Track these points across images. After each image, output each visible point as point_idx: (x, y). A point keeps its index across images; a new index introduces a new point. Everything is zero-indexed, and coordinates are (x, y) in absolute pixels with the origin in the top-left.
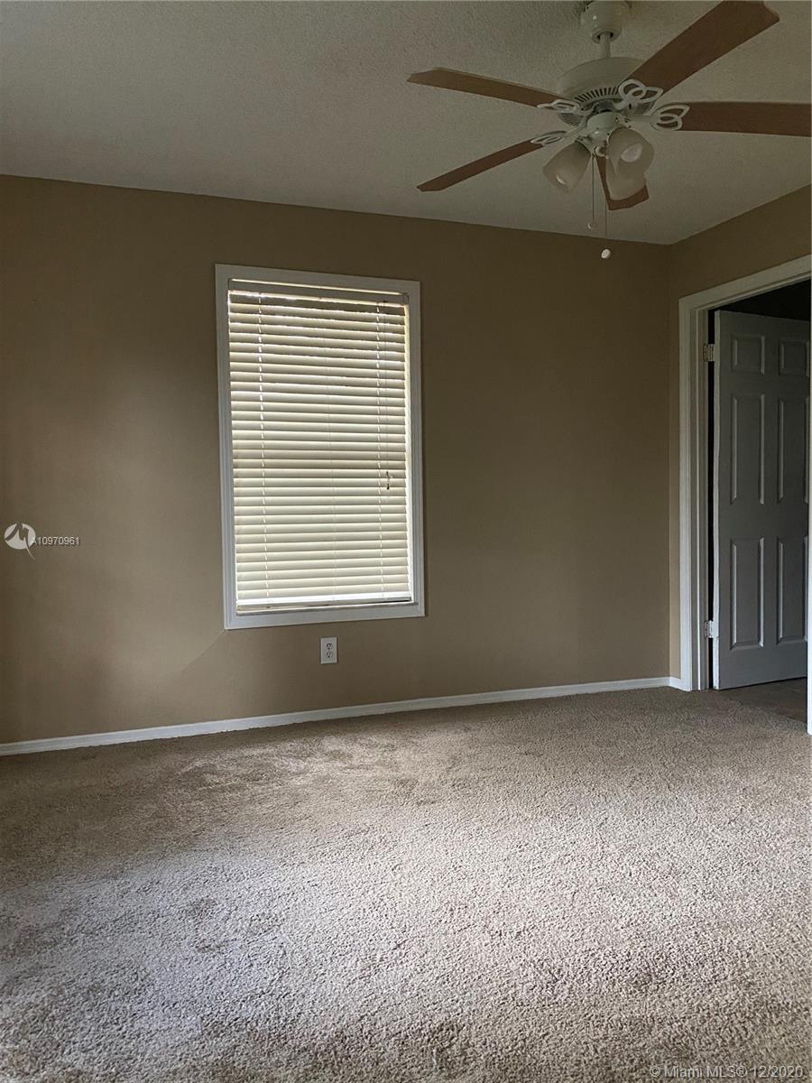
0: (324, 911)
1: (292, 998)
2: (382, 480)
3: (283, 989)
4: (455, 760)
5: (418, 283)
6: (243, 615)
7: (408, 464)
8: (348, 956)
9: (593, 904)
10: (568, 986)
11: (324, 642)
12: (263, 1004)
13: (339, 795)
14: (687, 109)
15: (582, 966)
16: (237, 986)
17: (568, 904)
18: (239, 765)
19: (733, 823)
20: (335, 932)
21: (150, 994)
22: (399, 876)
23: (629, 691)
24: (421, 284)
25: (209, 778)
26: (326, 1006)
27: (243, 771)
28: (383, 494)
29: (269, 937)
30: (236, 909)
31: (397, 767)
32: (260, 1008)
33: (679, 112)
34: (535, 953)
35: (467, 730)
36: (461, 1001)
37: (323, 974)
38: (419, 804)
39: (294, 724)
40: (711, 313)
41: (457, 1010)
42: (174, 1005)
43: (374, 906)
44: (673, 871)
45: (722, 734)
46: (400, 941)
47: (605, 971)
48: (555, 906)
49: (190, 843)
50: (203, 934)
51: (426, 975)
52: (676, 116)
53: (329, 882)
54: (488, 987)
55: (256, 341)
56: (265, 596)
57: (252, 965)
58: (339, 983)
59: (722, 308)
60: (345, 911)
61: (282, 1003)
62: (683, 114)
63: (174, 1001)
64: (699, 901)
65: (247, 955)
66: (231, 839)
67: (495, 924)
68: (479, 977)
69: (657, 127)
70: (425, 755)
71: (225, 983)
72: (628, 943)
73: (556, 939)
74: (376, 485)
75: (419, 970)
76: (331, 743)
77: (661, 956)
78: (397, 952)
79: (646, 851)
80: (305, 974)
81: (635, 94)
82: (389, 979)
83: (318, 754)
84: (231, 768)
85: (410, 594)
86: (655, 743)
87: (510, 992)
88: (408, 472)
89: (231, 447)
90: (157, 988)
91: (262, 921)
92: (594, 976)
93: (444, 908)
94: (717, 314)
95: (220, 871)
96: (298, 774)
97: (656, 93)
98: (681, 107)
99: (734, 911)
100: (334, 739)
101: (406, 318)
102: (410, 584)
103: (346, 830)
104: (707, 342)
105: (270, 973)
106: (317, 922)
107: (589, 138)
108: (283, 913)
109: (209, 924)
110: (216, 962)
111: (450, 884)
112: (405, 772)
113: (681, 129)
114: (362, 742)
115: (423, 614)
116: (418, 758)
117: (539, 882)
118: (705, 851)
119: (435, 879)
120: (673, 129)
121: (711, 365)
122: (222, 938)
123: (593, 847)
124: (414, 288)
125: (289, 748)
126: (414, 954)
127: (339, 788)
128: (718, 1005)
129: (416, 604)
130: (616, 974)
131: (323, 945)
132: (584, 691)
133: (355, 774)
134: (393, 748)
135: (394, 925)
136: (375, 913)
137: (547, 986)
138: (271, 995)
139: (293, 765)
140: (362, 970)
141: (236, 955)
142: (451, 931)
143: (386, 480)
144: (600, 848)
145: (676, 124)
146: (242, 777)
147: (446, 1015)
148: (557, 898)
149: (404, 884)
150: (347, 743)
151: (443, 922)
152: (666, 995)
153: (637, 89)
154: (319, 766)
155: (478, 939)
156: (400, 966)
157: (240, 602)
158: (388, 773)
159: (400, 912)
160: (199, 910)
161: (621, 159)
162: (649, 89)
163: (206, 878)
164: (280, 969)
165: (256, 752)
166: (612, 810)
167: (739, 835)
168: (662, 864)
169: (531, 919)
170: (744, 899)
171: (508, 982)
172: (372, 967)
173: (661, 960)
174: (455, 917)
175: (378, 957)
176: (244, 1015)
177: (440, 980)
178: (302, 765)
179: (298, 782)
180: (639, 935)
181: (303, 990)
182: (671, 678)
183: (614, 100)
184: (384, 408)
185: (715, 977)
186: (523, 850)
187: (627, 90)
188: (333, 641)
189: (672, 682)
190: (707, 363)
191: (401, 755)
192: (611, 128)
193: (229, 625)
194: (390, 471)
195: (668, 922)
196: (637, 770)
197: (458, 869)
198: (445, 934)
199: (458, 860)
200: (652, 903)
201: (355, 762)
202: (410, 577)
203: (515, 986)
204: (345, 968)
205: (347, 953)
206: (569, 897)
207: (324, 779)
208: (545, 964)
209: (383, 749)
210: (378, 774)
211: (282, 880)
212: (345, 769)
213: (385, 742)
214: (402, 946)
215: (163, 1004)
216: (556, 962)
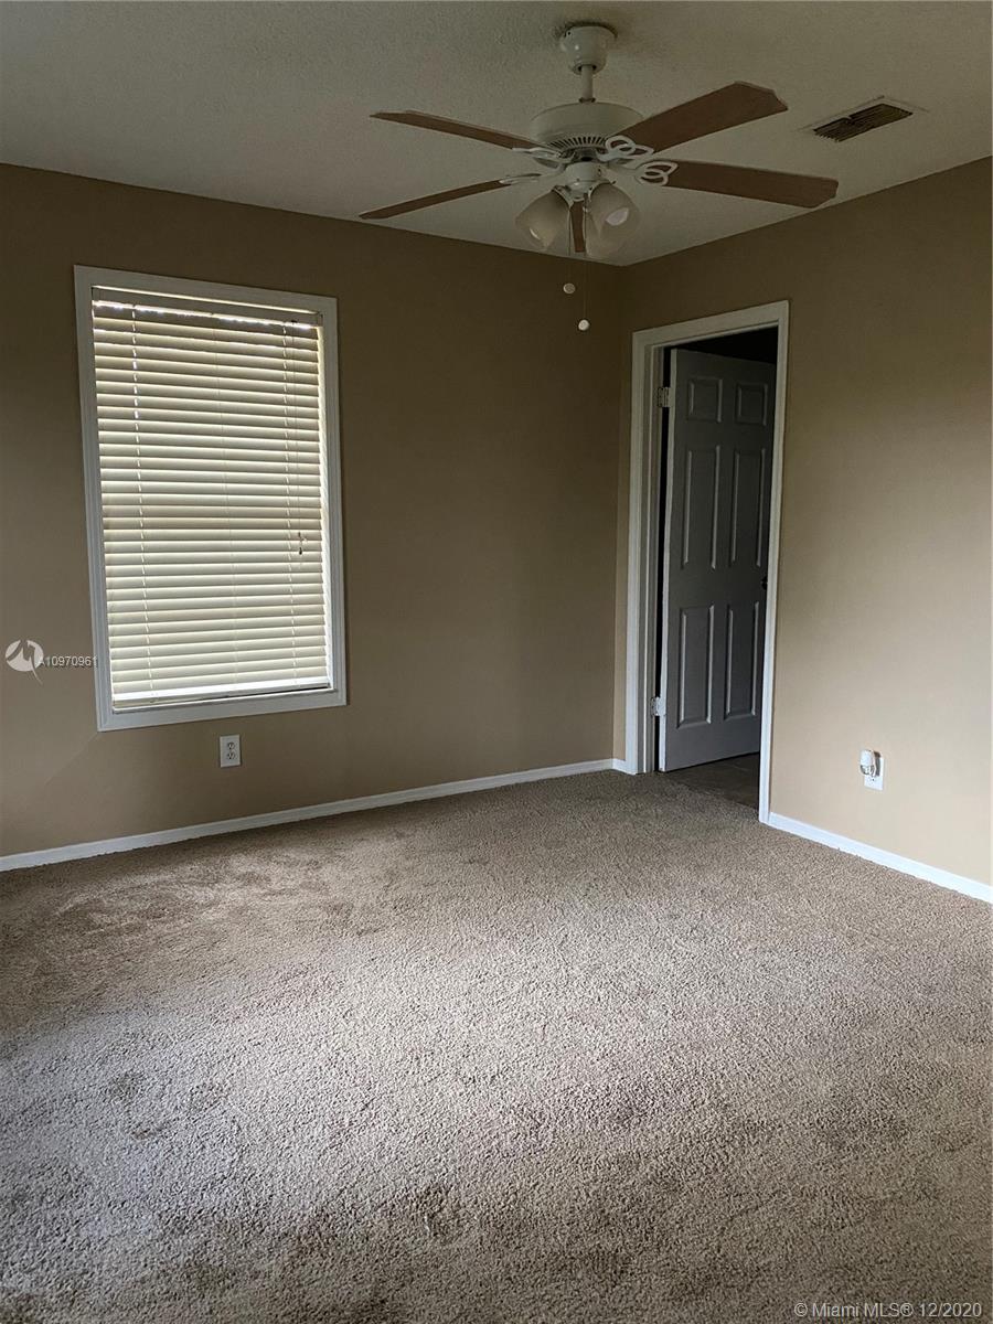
0: (274, 1073)
1: (259, 1179)
2: (293, 542)
3: (246, 1171)
4: (392, 875)
5: (334, 300)
6: (121, 712)
7: (324, 522)
8: (313, 1124)
9: (565, 1037)
10: (551, 1129)
11: (224, 741)
12: (227, 1190)
13: (263, 930)
14: (674, 166)
15: (563, 1107)
16: (192, 1174)
17: (539, 1039)
18: (131, 898)
19: (695, 932)
20: (293, 1098)
21: (90, 1195)
22: (352, 1023)
23: (571, 777)
24: (338, 300)
25: (97, 918)
26: (300, 1184)
27: (139, 906)
28: (294, 560)
29: (217, 1112)
30: (170, 1083)
31: (327, 890)
32: (224, 1195)
33: (666, 169)
34: (513, 1097)
35: (400, 836)
36: (444, 1159)
37: (288, 1148)
38: (359, 934)
39: (190, 840)
40: (667, 350)
41: (441, 1170)
42: (123, 1204)
43: (331, 1063)
44: (643, 993)
45: (674, 826)
46: (367, 1100)
47: (587, 1109)
48: (527, 1042)
49: (92, 1005)
50: (137, 1117)
51: (403, 1135)
52: (662, 172)
53: (274, 1038)
54: (470, 1141)
55: (130, 368)
56: (147, 689)
57: (204, 1147)
58: (308, 1156)
59: (679, 347)
60: (299, 1071)
61: (249, 1185)
62: (669, 172)
63: (122, 1200)
64: (670, 1022)
65: (195, 1136)
66: (145, 995)
67: (467, 1070)
68: (459, 1132)
69: (641, 180)
70: (357, 872)
71: (177, 1170)
72: (606, 1076)
73: (532, 1080)
74: (285, 549)
75: (393, 1131)
76: (241, 863)
77: (640, 1086)
78: (366, 1112)
79: (612, 971)
80: (268, 1150)
81: (622, 149)
82: (363, 1144)
83: (228, 879)
84: (123, 904)
85: (329, 679)
86: (607, 840)
87: (493, 1144)
88: (324, 533)
89: (101, 502)
90: (97, 1187)
91: (205, 1093)
92: (576, 1117)
93: (409, 1057)
94: (674, 353)
95: (140, 1038)
96: (210, 906)
97: (645, 152)
98: (669, 164)
99: (705, 1030)
100: (243, 859)
101: (319, 343)
102: (329, 668)
103: (280, 974)
104: (662, 385)
105: (227, 1155)
106: (269, 1087)
107: (567, 188)
108: (227, 1081)
109: (142, 1103)
110: (160, 1148)
111: (410, 1028)
112: (336, 894)
113: (666, 185)
114: (279, 859)
115: (344, 702)
116: (347, 876)
117: (506, 1017)
118: (671, 966)
119: (394, 1024)
120: (660, 184)
121: (666, 411)
122: (161, 1120)
123: (558, 970)
124: (329, 305)
125: (191, 873)
126: (385, 1113)
127: (263, 921)
128: (699, 1131)
129: (336, 691)
130: (597, 1111)
131: (281, 1114)
132: (523, 780)
133: (278, 901)
134: (317, 865)
135: (357, 1081)
136: (333, 1070)
137: (531, 1133)
138: (234, 1178)
139: (201, 895)
140: (331, 1139)
141: (181, 1135)
142: (421, 1082)
143: (298, 542)
144: (564, 971)
145: (662, 179)
146: (140, 913)
147: (430, 1178)
148: (527, 1034)
149: (360, 1033)
150: (259, 862)
151: (410, 1073)
152: (649, 1127)
153: (626, 145)
154: (233, 894)
155: (450, 1089)
156: (373, 1129)
157: (117, 697)
158: (318, 898)
159: (360, 1066)
160: (125, 1087)
161: (606, 223)
162: (640, 147)
163: (125, 1047)
164: (238, 1147)
165: (150, 879)
166: (571, 924)
167: (703, 945)
168: (629, 985)
169: (503, 1061)
170: (713, 1016)
171: (490, 1133)
172: (341, 1133)
173: (640, 1091)
174: (423, 1066)
175: (347, 1121)
176: (209, 1206)
177: (418, 1140)
178: (211, 894)
179: (210, 916)
180: (615, 1066)
181: (269, 1169)
182: (615, 760)
183: (598, 149)
184: (294, 454)
185: (693, 1102)
186: (484, 981)
187: (613, 145)
188: (235, 739)
189: (616, 764)
190: (661, 410)
191: (328, 873)
192: (594, 181)
193: (105, 724)
194: (302, 531)
195: (643, 1049)
196: (592, 875)
197: (417, 1009)
198: (415, 1087)
199: (415, 999)
200: (624, 1029)
201: (276, 886)
202: (328, 659)
203: (498, 1136)
204: (312, 1137)
205: (311, 1120)
206: (540, 1031)
207: (241, 911)
208: (525, 1109)
209: (305, 868)
210: (305, 900)
211: (217, 1041)
212: (265, 895)
213: (307, 858)
214: (370, 1106)
215: (109, 1205)
216: (536, 1105)
